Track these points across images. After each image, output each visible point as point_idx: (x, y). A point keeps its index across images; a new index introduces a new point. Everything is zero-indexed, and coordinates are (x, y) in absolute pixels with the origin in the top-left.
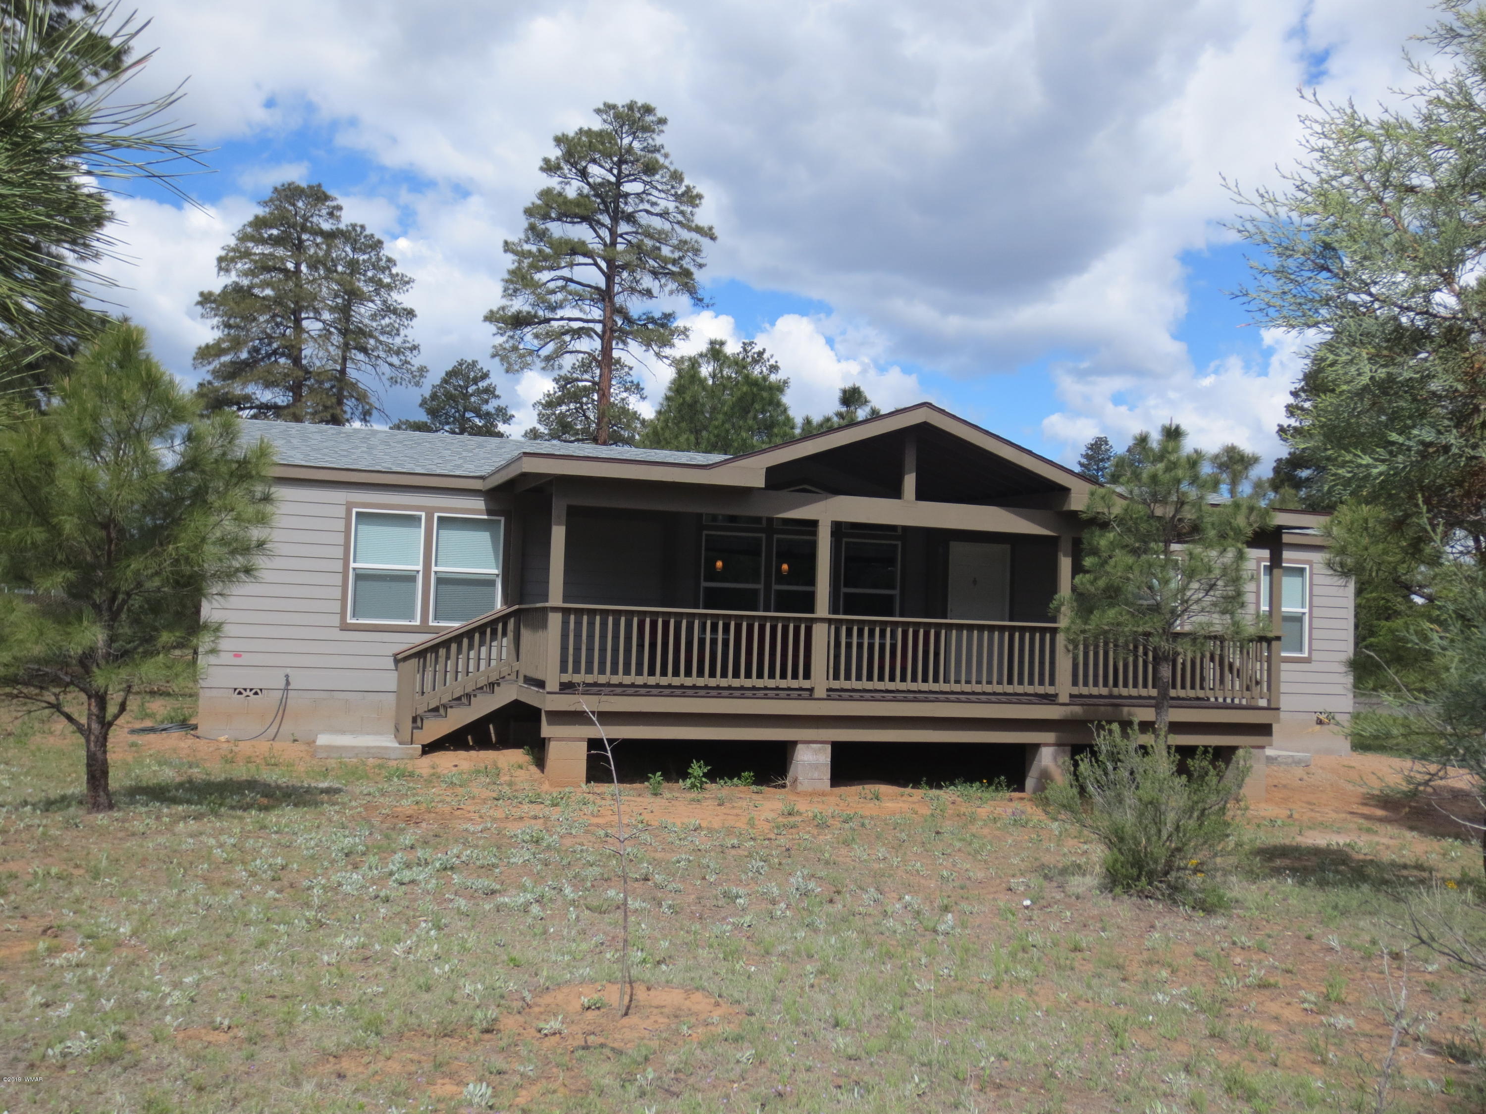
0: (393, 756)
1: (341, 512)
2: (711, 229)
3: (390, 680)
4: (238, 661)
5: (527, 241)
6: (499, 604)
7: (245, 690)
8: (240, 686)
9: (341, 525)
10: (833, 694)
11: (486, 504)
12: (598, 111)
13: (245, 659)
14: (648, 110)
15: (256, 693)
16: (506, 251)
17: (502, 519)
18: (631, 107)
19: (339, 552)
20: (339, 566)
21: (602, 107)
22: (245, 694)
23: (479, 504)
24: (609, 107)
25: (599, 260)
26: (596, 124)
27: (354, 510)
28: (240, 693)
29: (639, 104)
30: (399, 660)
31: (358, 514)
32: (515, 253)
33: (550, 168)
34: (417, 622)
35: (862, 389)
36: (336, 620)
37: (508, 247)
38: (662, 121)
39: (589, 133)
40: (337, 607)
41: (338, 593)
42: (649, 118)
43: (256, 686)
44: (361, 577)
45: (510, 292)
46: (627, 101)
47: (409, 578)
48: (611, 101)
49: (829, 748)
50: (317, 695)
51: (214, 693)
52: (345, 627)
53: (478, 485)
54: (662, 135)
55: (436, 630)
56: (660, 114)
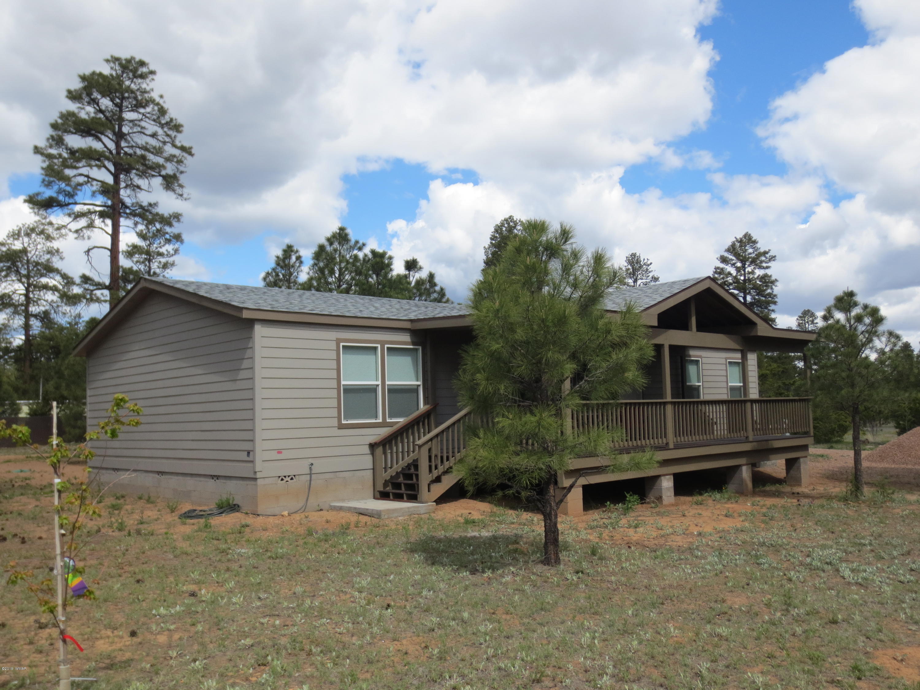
0: (422, 512)
1: (333, 346)
2: (191, 148)
3: (368, 461)
4: (279, 457)
5: (51, 147)
6: (422, 406)
7: (285, 477)
8: (282, 474)
9: (334, 355)
10: (677, 447)
11: (411, 339)
12: (107, 61)
13: (286, 454)
14: (142, 64)
15: (292, 479)
16: (35, 153)
17: (420, 348)
18: (129, 61)
19: (334, 374)
20: (334, 384)
21: (109, 58)
22: (285, 479)
23: (406, 338)
24: (116, 60)
25: (106, 163)
26: (106, 70)
27: (342, 344)
28: (282, 480)
29: (137, 60)
30: (373, 446)
31: (343, 346)
32: (42, 154)
33: (73, 96)
34: (380, 420)
35: (418, 260)
36: (335, 422)
37: (37, 150)
38: (152, 73)
39: (100, 74)
40: (335, 413)
41: (335, 403)
42: (144, 70)
43: (292, 473)
44: (349, 390)
45: (46, 183)
46: (128, 57)
47: (373, 390)
48: (117, 55)
49: (672, 477)
50: (327, 476)
51: (267, 481)
52: (341, 427)
53: (408, 325)
54: (153, 82)
55: (391, 425)
56: (152, 68)
